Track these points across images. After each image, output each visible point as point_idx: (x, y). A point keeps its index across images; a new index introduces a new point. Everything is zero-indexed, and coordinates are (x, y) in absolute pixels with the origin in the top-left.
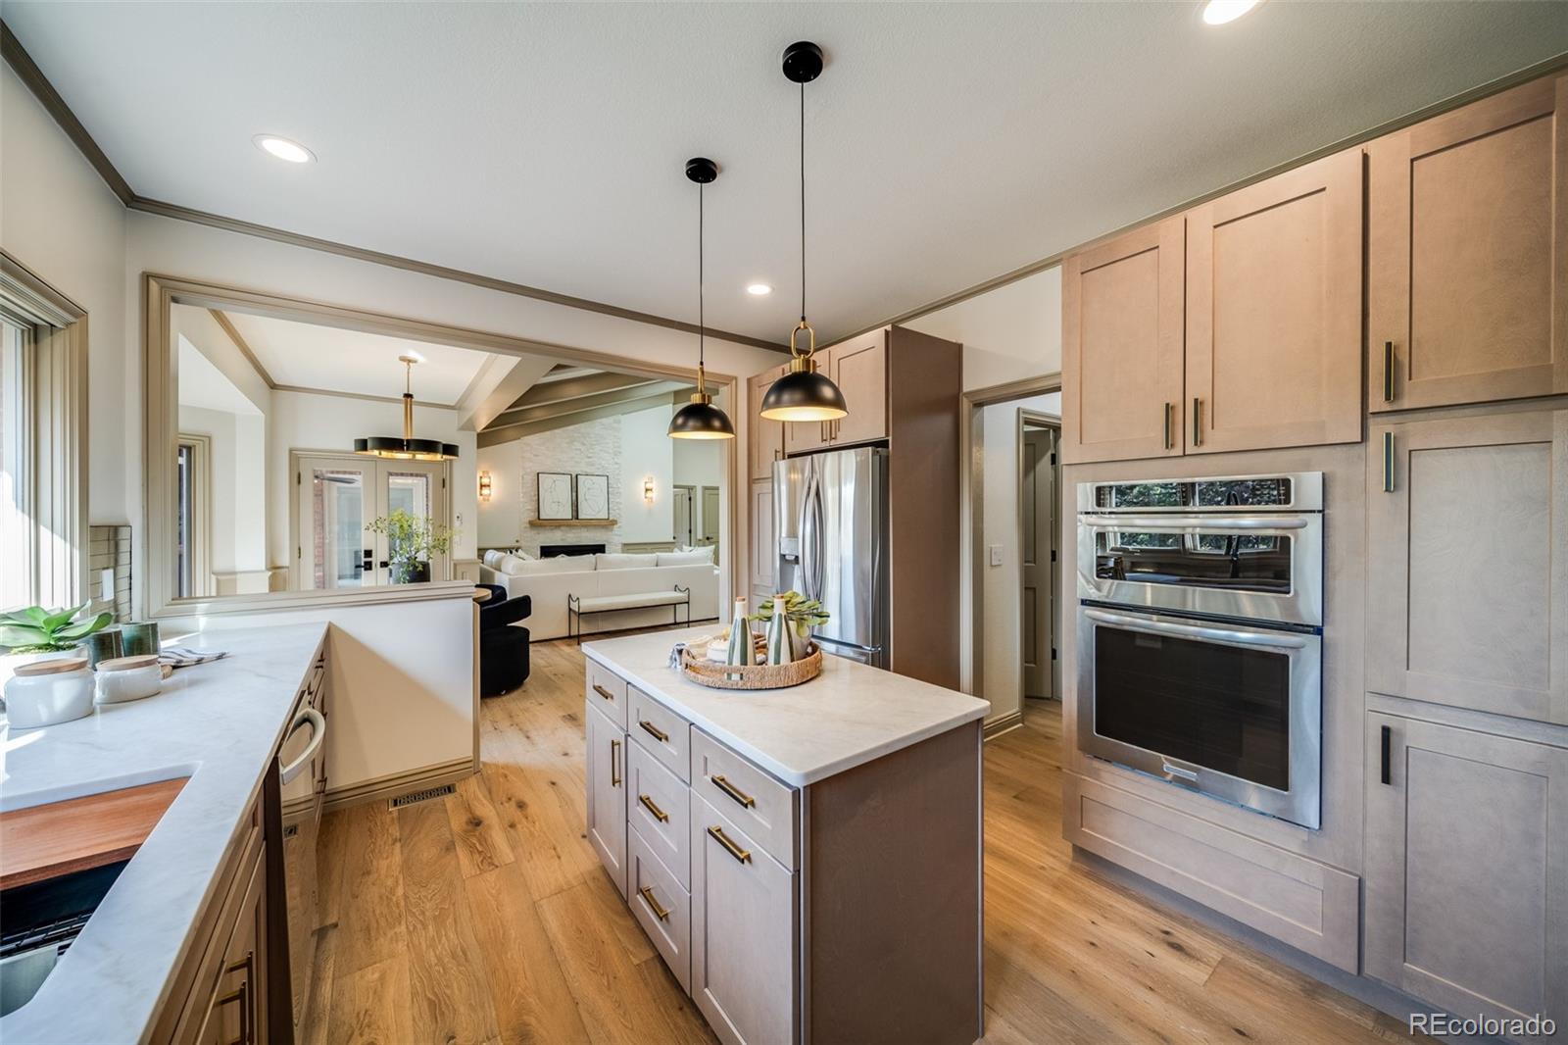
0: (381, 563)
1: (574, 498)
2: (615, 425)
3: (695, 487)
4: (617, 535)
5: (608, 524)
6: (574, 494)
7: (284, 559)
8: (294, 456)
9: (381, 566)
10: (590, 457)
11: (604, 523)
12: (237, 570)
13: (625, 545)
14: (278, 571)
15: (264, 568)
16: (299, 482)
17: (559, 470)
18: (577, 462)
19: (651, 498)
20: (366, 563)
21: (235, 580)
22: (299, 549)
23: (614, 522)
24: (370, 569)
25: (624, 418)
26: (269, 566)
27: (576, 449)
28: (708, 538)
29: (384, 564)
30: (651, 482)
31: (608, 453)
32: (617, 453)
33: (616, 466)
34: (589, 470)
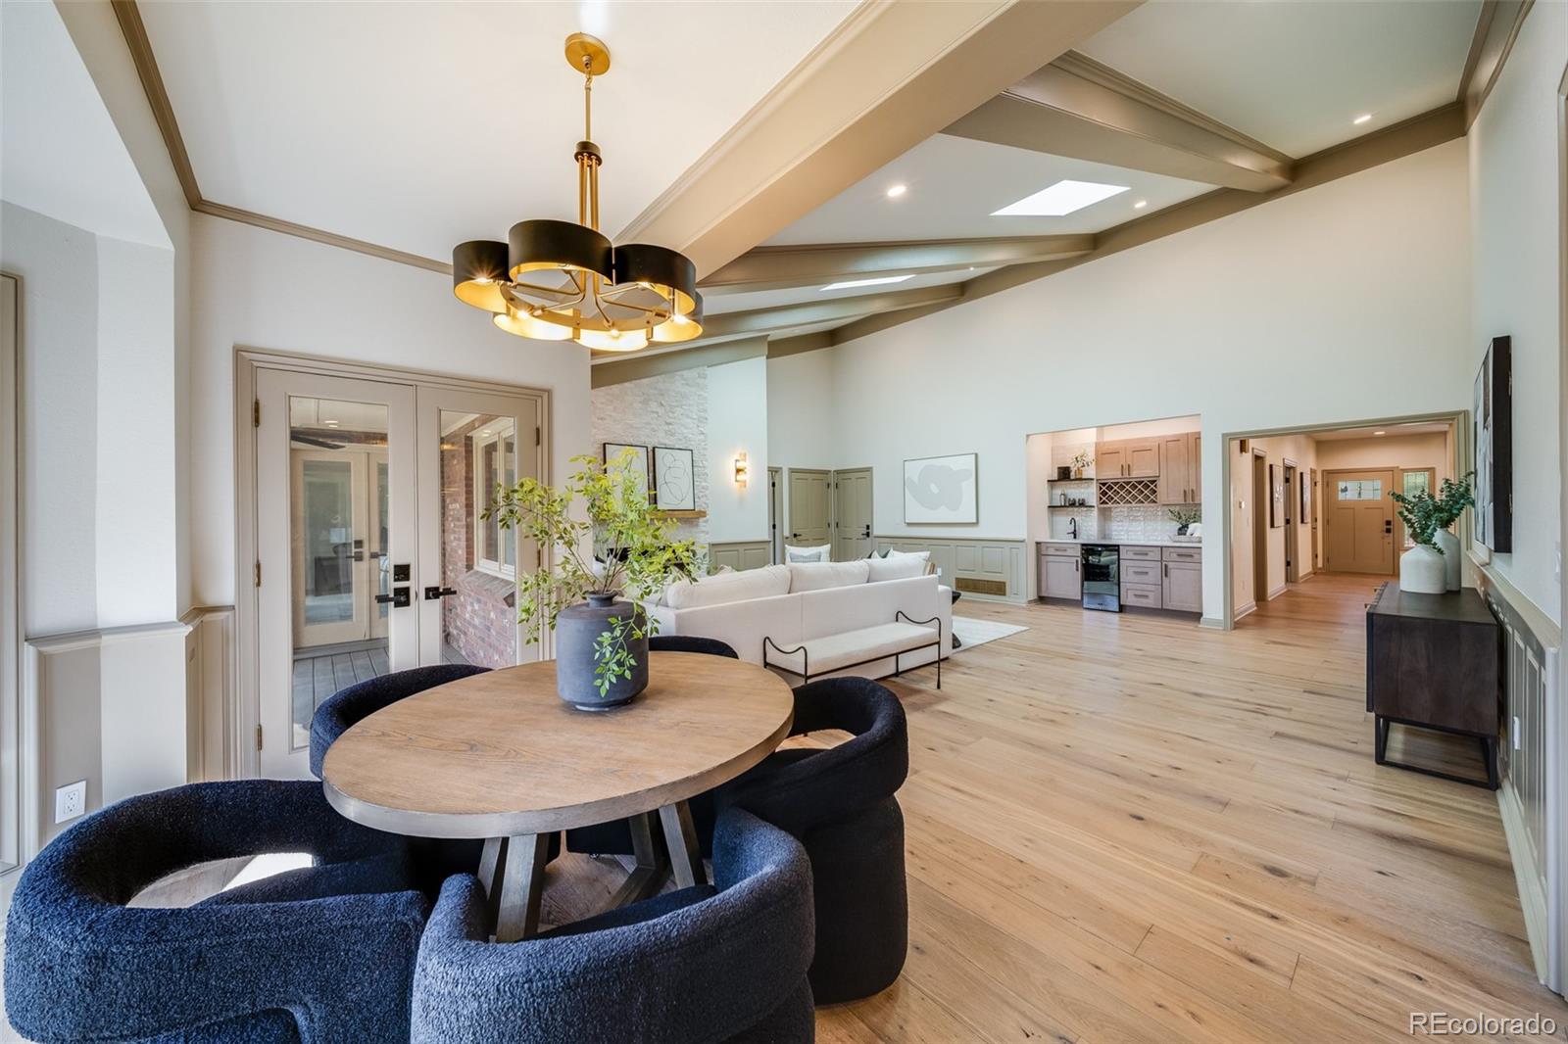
0: (428, 590)
1: (651, 480)
2: (700, 381)
3: (781, 468)
4: (703, 532)
5: (691, 517)
6: (651, 475)
7: (224, 589)
8: (246, 364)
9: (428, 597)
10: (670, 424)
11: (689, 515)
12: (101, 625)
13: (713, 545)
14: (208, 617)
15: (174, 618)
16: (257, 421)
17: (631, 441)
18: (653, 430)
19: (745, 482)
20: (397, 591)
21: (97, 650)
22: (258, 566)
23: (703, 514)
24: (407, 603)
25: (710, 371)
26: (188, 608)
27: (653, 412)
28: (795, 535)
29: (433, 593)
30: (745, 460)
31: (691, 418)
32: (702, 420)
33: (702, 437)
34: (668, 442)
